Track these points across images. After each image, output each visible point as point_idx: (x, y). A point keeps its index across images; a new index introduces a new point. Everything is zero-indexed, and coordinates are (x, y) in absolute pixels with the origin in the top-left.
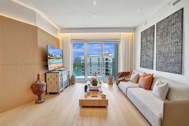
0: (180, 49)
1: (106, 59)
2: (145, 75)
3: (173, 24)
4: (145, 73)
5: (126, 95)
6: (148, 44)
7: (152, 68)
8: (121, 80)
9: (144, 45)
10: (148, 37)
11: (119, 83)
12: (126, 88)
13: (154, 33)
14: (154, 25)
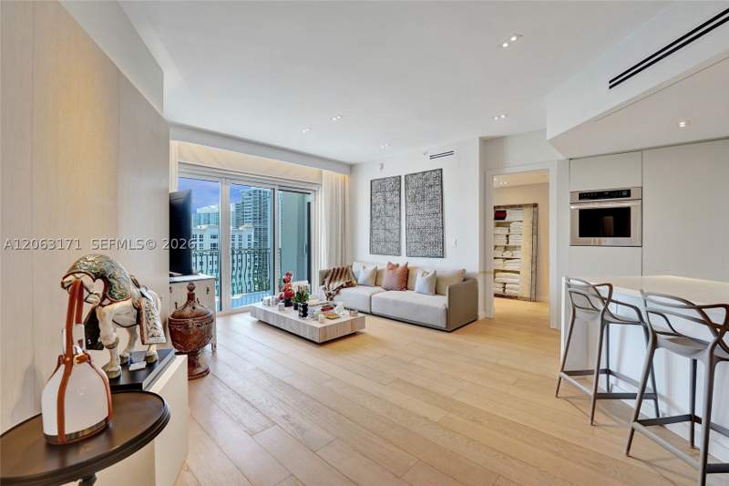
0: (441, 223)
2: (393, 267)
3: (431, 186)
4: (390, 263)
5: (368, 311)
6: (388, 207)
7: (399, 253)
8: (342, 287)
9: (378, 207)
10: (388, 194)
11: (338, 293)
12: (368, 295)
13: (400, 190)
14: (400, 177)
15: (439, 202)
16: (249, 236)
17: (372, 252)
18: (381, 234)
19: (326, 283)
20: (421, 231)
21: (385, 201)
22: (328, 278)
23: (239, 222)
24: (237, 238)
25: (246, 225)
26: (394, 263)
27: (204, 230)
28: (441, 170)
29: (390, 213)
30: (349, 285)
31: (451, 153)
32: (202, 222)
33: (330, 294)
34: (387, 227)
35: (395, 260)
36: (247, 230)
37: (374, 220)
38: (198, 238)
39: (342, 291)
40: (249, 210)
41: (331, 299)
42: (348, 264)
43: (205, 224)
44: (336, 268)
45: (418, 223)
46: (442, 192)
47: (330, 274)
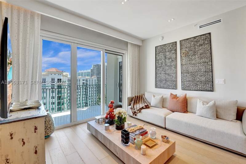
0: (211, 68)
1: (58, 80)
2: (174, 97)
3: (201, 45)
4: (171, 94)
5: (164, 126)
6: (167, 61)
7: (175, 87)
8: (143, 108)
9: (160, 62)
10: (168, 53)
11: (140, 112)
12: (164, 116)
13: (176, 50)
14: (176, 42)
15: (209, 55)
16: (95, 80)
17: (156, 86)
18: (163, 76)
19: (132, 104)
20: (193, 74)
21: (165, 57)
22: (133, 102)
23: (92, 75)
24: (91, 81)
25: (94, 76)
26: (174, 94)
27: (81, 78)
28: (210, 34)
29: (168, 64)
30: (147, 107)
31: (219, 21)
32: (80, 75)
33: (135, 112)
34: (167, 73)
35: (174, 92)
36: (95, 78)
37: (158, 68)
38: (78, 81)
39: (143, 111)
40: (95, 71)
41: (136, 115)
42: (142, 93)
43: (81, 76)
44: (136, 95)
45: (191, 69)
46: (211, 48)
47: (134, 99)
